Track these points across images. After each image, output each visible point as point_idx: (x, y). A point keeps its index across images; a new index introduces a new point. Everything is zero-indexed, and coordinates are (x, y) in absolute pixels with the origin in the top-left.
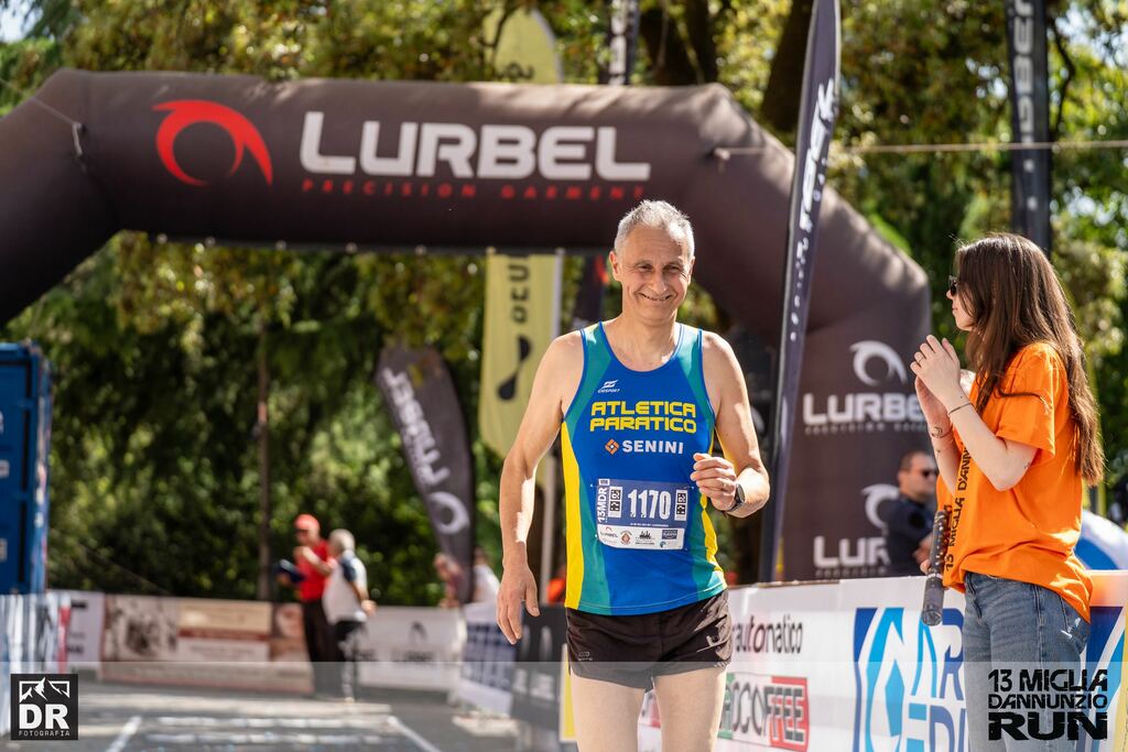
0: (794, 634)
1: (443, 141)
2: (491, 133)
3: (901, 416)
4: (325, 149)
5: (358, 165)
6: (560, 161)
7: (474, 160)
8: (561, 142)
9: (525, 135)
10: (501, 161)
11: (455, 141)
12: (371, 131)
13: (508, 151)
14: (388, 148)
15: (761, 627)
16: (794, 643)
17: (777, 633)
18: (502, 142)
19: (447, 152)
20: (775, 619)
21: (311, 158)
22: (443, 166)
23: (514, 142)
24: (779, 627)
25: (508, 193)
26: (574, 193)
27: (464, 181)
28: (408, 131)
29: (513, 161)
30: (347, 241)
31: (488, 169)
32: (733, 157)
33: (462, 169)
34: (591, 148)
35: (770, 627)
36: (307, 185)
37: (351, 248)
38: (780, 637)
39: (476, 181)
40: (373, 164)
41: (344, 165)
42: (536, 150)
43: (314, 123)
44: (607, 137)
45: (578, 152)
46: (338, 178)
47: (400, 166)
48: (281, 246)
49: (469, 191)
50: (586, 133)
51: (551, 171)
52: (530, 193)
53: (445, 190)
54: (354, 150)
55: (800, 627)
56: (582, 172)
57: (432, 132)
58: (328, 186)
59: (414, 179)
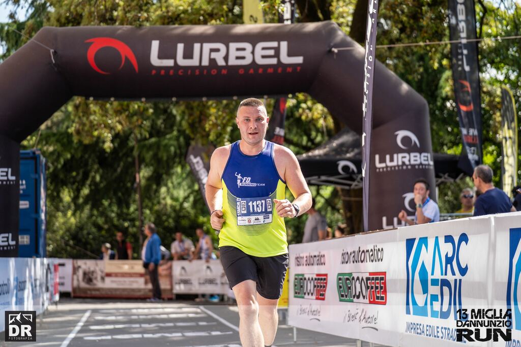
0: (379, 253)
1: (212, 50)
2: (233, 46)
4: (161, 56)
5: (175, 62)
6: (263, 57)
7: (226, 58)
8: (264, 49)
9: (248, 46)
10: (238, 58)
11: (218, 50)
12: (180, 47)
13: (241, 54)
14: (188, 55)
15: (363, 251)
16: (379, 257)
17: (371, 253)
18: (238, 49)
19: (214, 55)
20: (370, 247)
21: (155, 61)
22: (213, 61)
23: (244, 49)
24: (372, 250)
25: (241, 72)
26: (270, 71)
27: (222, 67)
28: (197, 46)
29: (243, 58)
30: (172, 96)
31: (232, 62)
33: (221, 62)
34: (277, 50)
36: (154, 72)
37: (174, 99)
39: (227, 67)
40: (182, 62)
41: (169, 63)
42: (253, 53)
43: (155, 45)
44: (284, 45)
45: (272, 52)
46: (167, 68)
47: (194, 62)
48: (143, 99)
49: (224, 72)
50: (275, 44)
51: (260, 61)
52: (251, 71)
53: (214, 72)
54: (174, 57)
55: (382, 250)
56: (274, 61)
57: (207, 46)
58: (163, 72)
59: (200, 67)
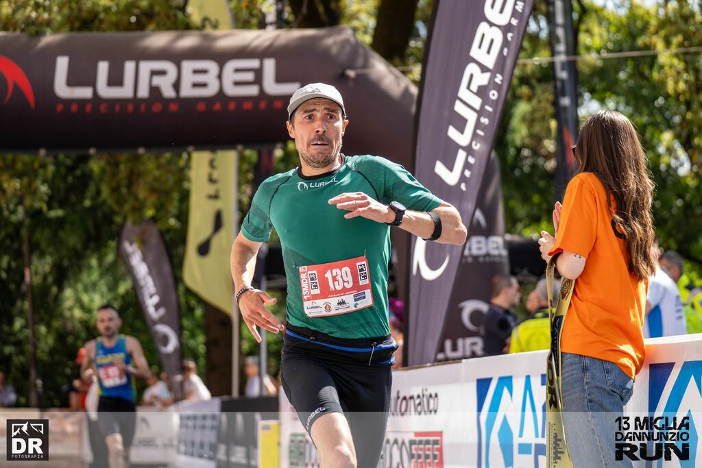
0: (432, 401)
1: (154, 73)
2: (188, 66)
3: (483, 252)
4: (71, 82)
5: (95, 92)
6: (237, 83)
7: (177, 86)
8: (237, 70)
9: (212, 66)
10: (195, 85)
11: (162, 73)
12: (103, 68)
13: (200, 78)
14: (116, 79)
15: (405, 398)
16: (431, 407)
17: (417, 401)
18: (196, 72)
19: (157, 81)
20: (415, 391)
21: (62, 89)
22: (155, 91)
23: (204, 72)
24: (419, 397)
25: (201, 107)
26: (247, 106)
27: (170, 100)
28: (129, 66)
29: (204, 85)
30: (88, 147)
31: (187, 91)
32: (358, 76)
33: (168, 92)
34: (259, 73)
35: (412, 398)
36: (60, 108)
37: (92, 151)
38: (420, 404)
39: (178, 100)
40: (105, 91)
41: (85, 93)
42: (220, 77)
43: (62, 64)
44: (270, 65)
45: (250, 76)
46: (81, 102)
47: (125, 92)
48: (42, 152)
49: (174, 108)
50: (255, 63)
51: (231, 91)
52: (217, 107)
53: (157, 108)
54: (92, 82)
55: (436, 396)
56: (253, 91)
57: (146, 67)
58: (74, 108)
59: (135, 100)
